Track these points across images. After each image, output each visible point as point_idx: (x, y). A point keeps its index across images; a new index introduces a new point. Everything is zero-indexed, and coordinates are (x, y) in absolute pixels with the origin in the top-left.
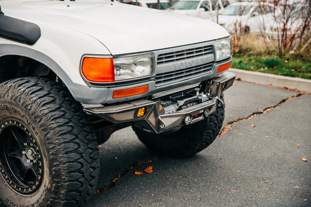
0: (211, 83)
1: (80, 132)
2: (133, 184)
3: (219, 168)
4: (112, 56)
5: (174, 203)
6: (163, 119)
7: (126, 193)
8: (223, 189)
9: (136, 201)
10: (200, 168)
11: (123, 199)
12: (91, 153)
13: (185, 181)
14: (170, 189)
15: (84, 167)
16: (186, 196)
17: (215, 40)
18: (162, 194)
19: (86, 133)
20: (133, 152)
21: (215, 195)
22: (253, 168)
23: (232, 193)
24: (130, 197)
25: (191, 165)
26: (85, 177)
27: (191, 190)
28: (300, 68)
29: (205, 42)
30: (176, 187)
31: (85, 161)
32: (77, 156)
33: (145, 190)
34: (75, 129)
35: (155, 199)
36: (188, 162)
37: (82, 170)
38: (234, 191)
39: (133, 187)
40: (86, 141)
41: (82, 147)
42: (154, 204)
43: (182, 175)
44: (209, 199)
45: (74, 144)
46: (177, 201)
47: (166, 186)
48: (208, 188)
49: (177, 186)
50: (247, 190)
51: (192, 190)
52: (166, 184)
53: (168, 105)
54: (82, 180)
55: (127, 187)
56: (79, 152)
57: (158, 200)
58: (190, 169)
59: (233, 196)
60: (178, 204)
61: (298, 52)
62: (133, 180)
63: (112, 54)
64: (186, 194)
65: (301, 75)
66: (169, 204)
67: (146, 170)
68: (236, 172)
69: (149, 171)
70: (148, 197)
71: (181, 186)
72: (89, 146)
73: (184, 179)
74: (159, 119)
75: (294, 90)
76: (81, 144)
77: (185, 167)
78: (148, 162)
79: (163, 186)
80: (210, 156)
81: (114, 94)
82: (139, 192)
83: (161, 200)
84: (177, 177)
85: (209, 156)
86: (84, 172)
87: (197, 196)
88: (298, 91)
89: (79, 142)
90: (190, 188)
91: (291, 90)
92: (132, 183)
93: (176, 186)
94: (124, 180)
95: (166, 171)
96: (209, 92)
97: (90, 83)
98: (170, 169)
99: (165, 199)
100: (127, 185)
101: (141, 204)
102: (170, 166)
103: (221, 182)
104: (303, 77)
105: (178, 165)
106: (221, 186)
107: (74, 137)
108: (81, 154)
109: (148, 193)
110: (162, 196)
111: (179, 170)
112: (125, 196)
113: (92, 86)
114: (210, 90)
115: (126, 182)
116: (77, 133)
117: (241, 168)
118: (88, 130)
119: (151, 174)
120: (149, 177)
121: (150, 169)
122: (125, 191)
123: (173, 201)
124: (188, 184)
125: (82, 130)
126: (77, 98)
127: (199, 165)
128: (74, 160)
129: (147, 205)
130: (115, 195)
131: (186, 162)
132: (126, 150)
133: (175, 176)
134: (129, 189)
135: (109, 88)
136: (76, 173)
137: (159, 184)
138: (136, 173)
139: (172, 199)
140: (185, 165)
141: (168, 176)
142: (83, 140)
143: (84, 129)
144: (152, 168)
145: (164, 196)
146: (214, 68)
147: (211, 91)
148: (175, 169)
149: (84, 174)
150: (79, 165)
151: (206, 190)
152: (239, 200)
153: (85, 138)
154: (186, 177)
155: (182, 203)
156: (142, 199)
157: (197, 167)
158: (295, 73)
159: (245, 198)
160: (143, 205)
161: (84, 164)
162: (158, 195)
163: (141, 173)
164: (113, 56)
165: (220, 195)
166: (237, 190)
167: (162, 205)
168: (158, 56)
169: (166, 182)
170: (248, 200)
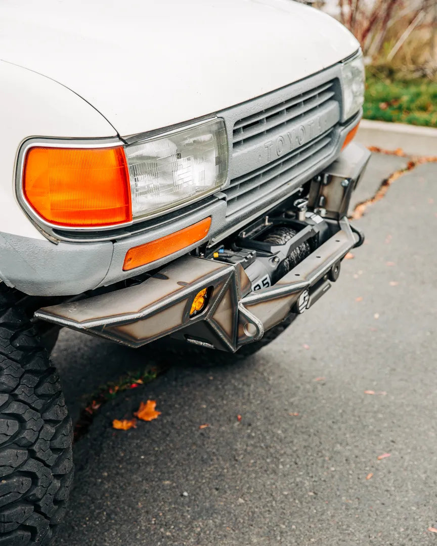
0: (325, 181)
1: (21, 378)
2: (120, 462)
3: (319, 387)
4: (121, 139)
5: (250, 513)
6: (249, 308)
7: (112, 496)
8: (356, 452)
9: (149, 521)
10: (274, 393)
11: (109, 515)
12: (54, 437)
13: (253, 437)
14: (223, 469)
15: (39, 484)
16: (274, 486)
17: (340, 62)
18: (210, 489)
19: (36, 378)
20: (85, 357)
21: (345, 474)
22: (401, 380)
23: (384, 461)
24: (126, 508)
25: (249, 386)
26: (42, 510)
27: (281, 467)
28: (397, 99)
29: (324, 70)
30: (236, 460)
31: (42, 464)
32: (20, 456)
33: (160, 480)
34: (6, 372)
35: (198, 506)
36: (238, 376)
37: (34, 495)
38: (386, 455)
39: (123, 471)
40: (39, 404)
41: (29, 425)
42: (201, 524)
43: (239, 420)
44: (335, 488)
45: (9, 421)
46: (257, 507)
47: (212, 460)
48: (320, 454)
49: (239, 455)
50: (415, 449)
51: (283, 465)
52: (207, 453)
53: (250, 262)
54: (35, 521)
55: (106, 474)
56: (24, 442)
57: (207, 510)
58: (251, 397)
59: (389, 472)
60: (264, 517)
61: (381, 61)
62: (116, 450)
63: (121, 135)
64: (273, 481)
65: (404, 116)
66: (242, 521)
67: (140, 414)
68: (366, 395)
69: (147, 414)
70: (176, 503)
71: (249, 453)
72: (49, 415)
73: (249, 431)
74: (239, 310)
75: (395, 154)
76: (26, 417)
77: (237, 393)
78: (134, 385)
79: (204, 461)
80: (285, 352)
81: (129, 257)
82: (145, 486)
83: (212, 506)
84: (227, 426)
85: (282, 353)
86: (40, 497)
87: (301, 482)
88: (405, 156)
89: (20, 412)
90: (275, 460)
91: (387, 153)
92: (117, 461)
93: (237, 458)
94: (92, 452)
95: (192, 410)
96: (321, 204)
97: (55, 231)
98: (199, 401)
99: (222, 503)
100: (105, 467)
101: (166, 530)
102: (197, 393)
103: (343, 429)
104: (412, 122)
105: (217, 389)
106: (347, 444)
107: (6, 397)
108: (29, 447)
109: (172, 488)
110: (211, 495)
111: (225, 402)
112: (112, 508)
113: (62, 241)
114: (322, 198)
115: (99, 456)
116: (13, 384)
117: (373, 380)
118: (39, 369)
119: (156, 423)
120: (157, 434)
121: (150, 410)
122: (106, 490)
123: (246, 508)
124: (262, 445)
125: (24, 370)
126: (12, 281)
127: (268, 384)
128: (11, 471)
129: (180, 529)
130: (82, 504)
131: (234, 378)
132: (65, 353)
133: (221, 426)
134: (115, 482)
135: (114, 241)
136: (19, 508)
137: (189, 455)
138: (118, 425)
139: (241, 501)
140: (235, 388)
141: (203, 427)
142: (29, 401)
143: (29, 366)
144: (154, 405)
145: (216, 493)
146: (338, 141)
147: (325, 201)
148: (213, 400)
149: (40, 503)
150: (27, 481)
151: (317, 463)
152: (409, 484)
153: (35, 393)
154: (250, 425)
155: (273, 513)
156: (160, 509)
157: (266, 391)
158: (390, 112)
159: (423, 476)
160: (170, 532)
161: (39, 475)
162: (201, 494)
163: (130, 424)
164: (123, 141)
165: (358, 474)
166: (390, 450)
167: (223, 523)
168: (234, 126)
169: (204, 445)
170: (432, 481)
